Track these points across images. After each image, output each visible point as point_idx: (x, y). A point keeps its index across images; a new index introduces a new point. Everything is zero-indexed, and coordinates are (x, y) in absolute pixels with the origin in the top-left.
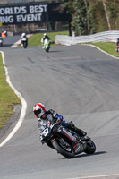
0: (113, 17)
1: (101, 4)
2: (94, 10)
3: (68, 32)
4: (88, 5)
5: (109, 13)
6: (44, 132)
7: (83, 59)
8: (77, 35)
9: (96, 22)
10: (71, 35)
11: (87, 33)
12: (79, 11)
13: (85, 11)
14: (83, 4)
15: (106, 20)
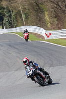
0: (26, 18)
1: (19, 11)
2: (16, 14)
3: (1, 27)
4: (12, 12)
5: (24, 16)
6: (30, 73)
7: (10, 41)
8: (6, 28)
9: (17, 21)
10: (3, 28)
11: (12, 27)
12: (7, 15)
13: (11, 15)
14: (10, 11)
15: (22, 20)
